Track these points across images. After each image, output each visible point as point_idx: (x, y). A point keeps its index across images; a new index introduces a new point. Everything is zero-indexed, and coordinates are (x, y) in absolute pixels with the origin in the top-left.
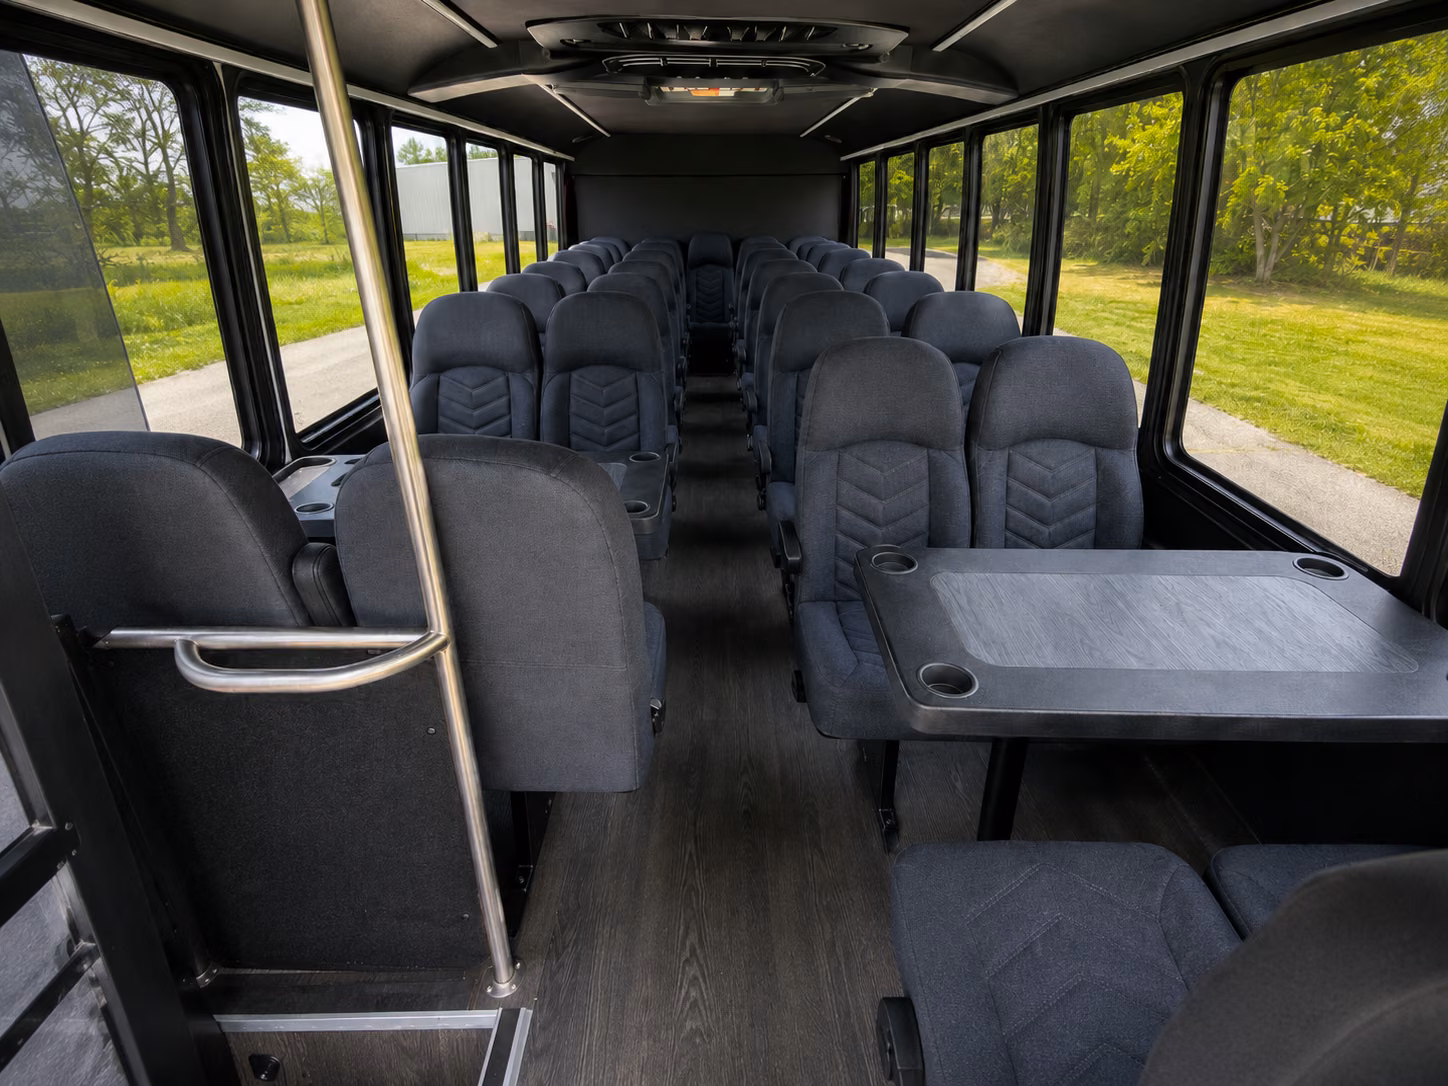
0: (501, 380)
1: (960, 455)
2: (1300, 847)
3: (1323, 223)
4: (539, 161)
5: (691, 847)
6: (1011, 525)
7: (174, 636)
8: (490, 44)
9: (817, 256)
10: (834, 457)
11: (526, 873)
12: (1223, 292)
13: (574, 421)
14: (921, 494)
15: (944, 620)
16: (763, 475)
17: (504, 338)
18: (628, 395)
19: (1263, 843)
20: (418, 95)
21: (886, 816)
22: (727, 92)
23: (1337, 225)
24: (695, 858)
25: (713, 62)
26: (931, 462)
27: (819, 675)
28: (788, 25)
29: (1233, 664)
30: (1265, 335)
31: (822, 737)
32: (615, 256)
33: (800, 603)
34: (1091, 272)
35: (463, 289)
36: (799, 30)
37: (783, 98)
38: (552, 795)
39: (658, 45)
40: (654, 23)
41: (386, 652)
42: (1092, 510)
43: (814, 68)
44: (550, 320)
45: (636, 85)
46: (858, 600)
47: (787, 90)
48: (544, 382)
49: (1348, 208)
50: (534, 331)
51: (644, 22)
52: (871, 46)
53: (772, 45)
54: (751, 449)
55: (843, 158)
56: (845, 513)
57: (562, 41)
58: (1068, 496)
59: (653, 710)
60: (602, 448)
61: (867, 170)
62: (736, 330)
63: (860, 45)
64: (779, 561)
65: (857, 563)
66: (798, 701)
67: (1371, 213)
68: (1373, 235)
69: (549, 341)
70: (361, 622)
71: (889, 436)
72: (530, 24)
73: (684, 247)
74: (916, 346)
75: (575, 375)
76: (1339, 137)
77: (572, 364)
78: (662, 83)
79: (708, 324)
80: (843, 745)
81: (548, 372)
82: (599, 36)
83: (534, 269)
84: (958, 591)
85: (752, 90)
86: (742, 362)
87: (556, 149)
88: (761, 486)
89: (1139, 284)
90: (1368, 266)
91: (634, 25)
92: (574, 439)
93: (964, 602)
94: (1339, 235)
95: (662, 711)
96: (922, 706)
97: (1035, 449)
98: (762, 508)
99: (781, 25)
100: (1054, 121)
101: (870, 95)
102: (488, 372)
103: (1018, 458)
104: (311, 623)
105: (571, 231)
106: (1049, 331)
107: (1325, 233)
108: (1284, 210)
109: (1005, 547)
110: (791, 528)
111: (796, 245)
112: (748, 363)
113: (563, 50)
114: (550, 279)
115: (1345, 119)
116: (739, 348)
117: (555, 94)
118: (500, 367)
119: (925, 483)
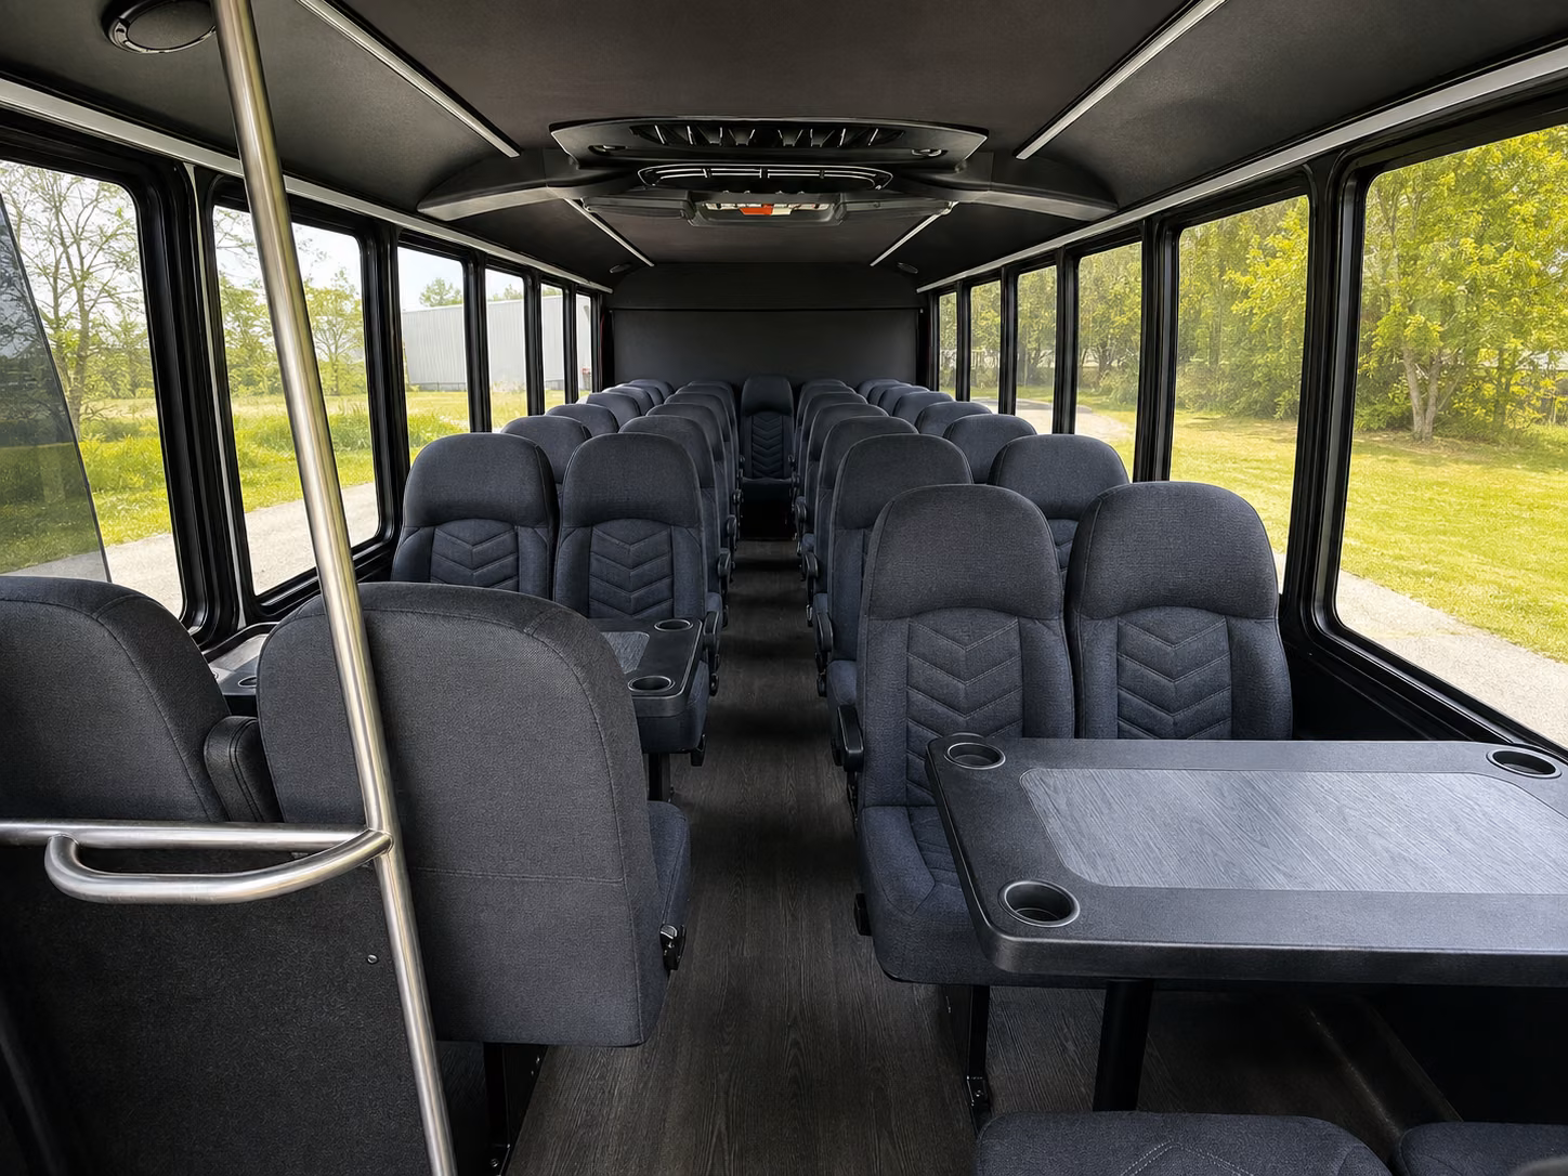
0: (507, 537)
1: (1058, 624)
2: (1518, 1128)
3: (1487, 370)
4: (570, 292)
5: (721, 1122)
6: (1125, 711)
7: (50, 830)
8: (510, 152)
9: (890, 401)
10: (903, 625)
11: (500, 1154)
12: (1375, 450)
13: (595, 584)
14: (1012, 671)
15: (1038, 829)
16: (825, 652)
17: (516, 486)
18: (663, 555)
19: (1465, 1121)
20: (431, 211)
21: (976, 1086)
22: (782, 210)
23: (1506, 370)
24: (725, 1143)
25: (765, 173)
26: (1023, 636)
27: (886, 899)
28: (848, 126)
29: (1414, 884)
30: (1431, 499)
31: (893, 982)
32: (655, 398)
33: (864, 806)
34: (1215, 425)
35: (473, 429)
36: (859, 133)
37: (847, 216)
38: (541, 1049)
39: (701, 152)
40: (695, 125)
41: (310, 854)
42: (1226, 694)
43: (879, 180)
44: (569, 467)
45: (678, 201)
46: (933, 806)
47: (852, 207)
48: (560, 540)
49: (1515, 352)
50: (550, 479)
51: (684, 124)
52: (944, 152)
53: (831, 152)
54: (810, 624)
55: (918, 291)
56: (918, 697)
57: (591, 148)
58: (1195, 677)
59: (664, 940)
60: (627, 617)
61: (948, 305)
62: (796, 485)
63: (932, 152)
64: (839, 756)
65: (928, 757)
66: (861, 933)
67: (1542, 360)
68: (1548, 383)
69: (566, 491)
70: (286, 816)
71: (970, 602)
72: (554, 127)
73: (737, 391)
74: (1003, 496)
75: (597, 531)
76: (1497, 271)
77: (592, 517)
78: (706, 198)
79: (765, 480)
80: (922, 992)
81: (564, 526)
82: (632, 141)
83: (559, 411)
84: (1055, 791)
85: (810, 207)
86: (802, 520)
87: (589, 279)
88: (822, 666)
89: (1273, 440)
90: (1546, 418)
91: (671, 128)
92: (594, 605)
93: (1062, 803)
94: (1508, 385)
95: (676, 941)
96: (1005, 936)
97: (1151, 617)
98: (823, 694)
99: (838, 127)
100: (1159, 237)
101: (947, 211)
102: (491, 526)
103: (1131, 631)
104: (225, 818)
105: (607, 372)
106: (1165, 476)
107: (1491, 381)
108: (1440, 353)
109: (1119, 738)
110: (852, 714)
111: (868, 388)
112: (809, 521)
113: (593, 158)
114: (577, 424)
115: (1501, 251)
116: (799, 507)
117: (585, 212)
118: (509, 519)
119: (1017, 659)
